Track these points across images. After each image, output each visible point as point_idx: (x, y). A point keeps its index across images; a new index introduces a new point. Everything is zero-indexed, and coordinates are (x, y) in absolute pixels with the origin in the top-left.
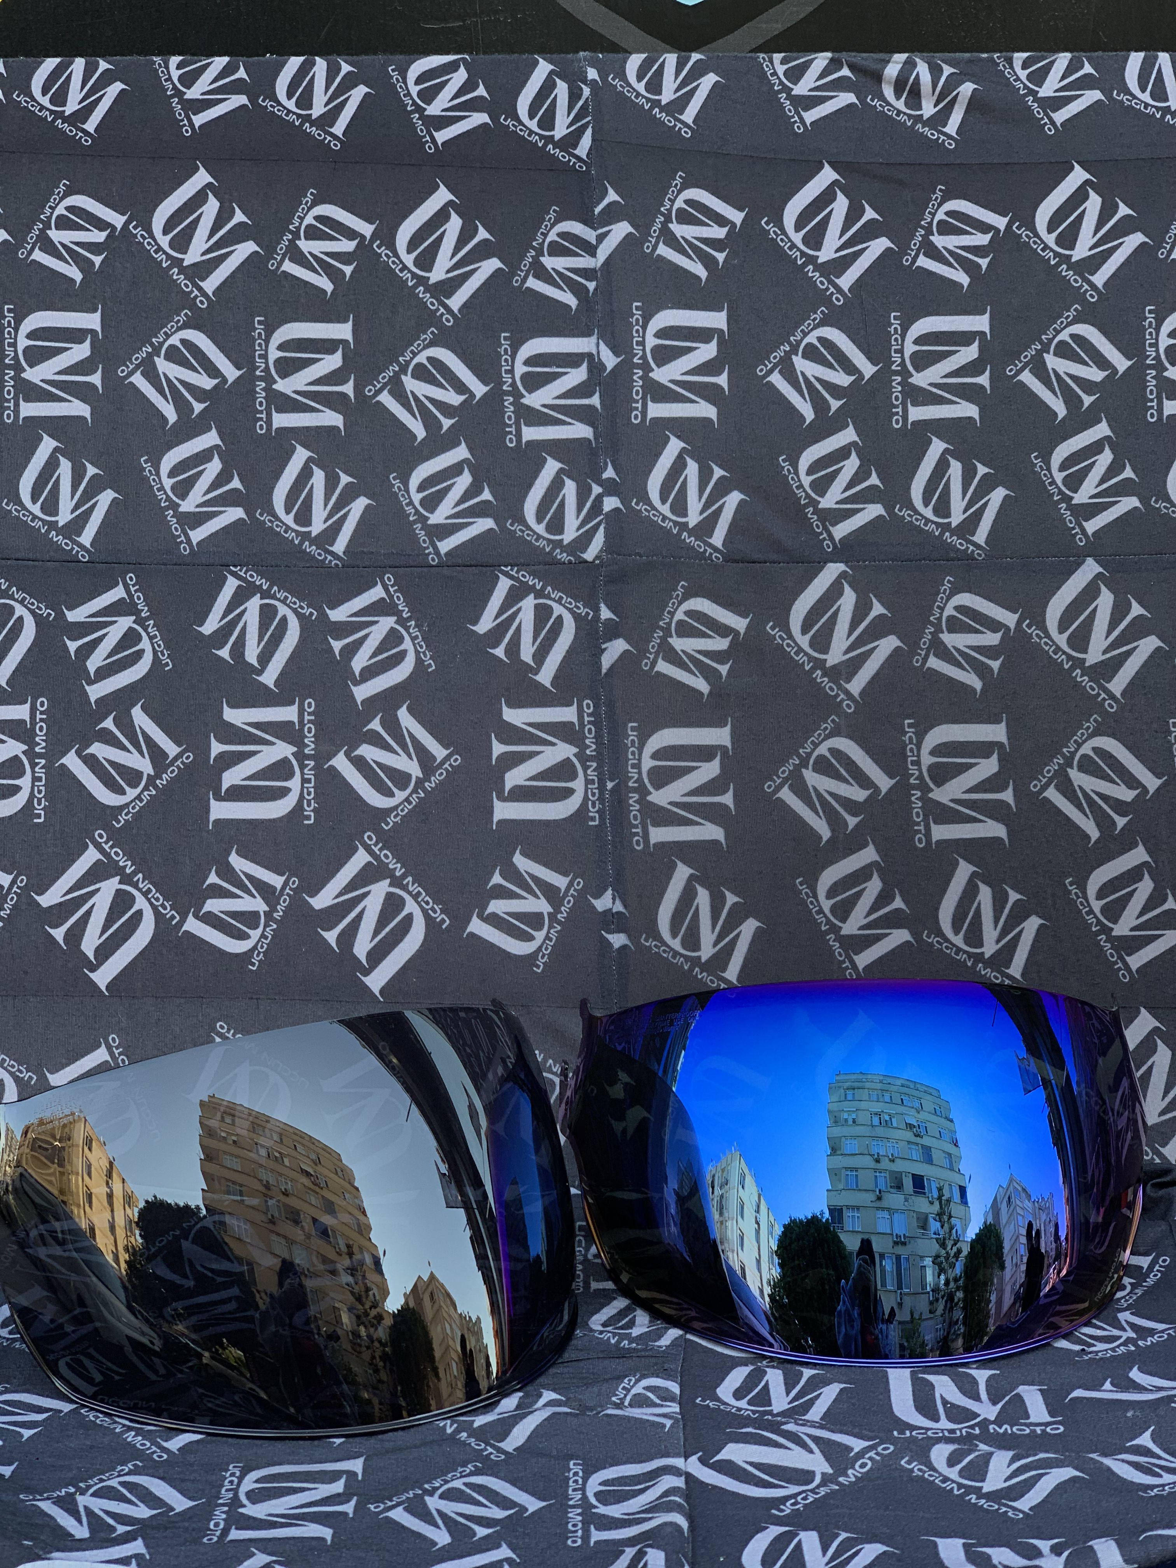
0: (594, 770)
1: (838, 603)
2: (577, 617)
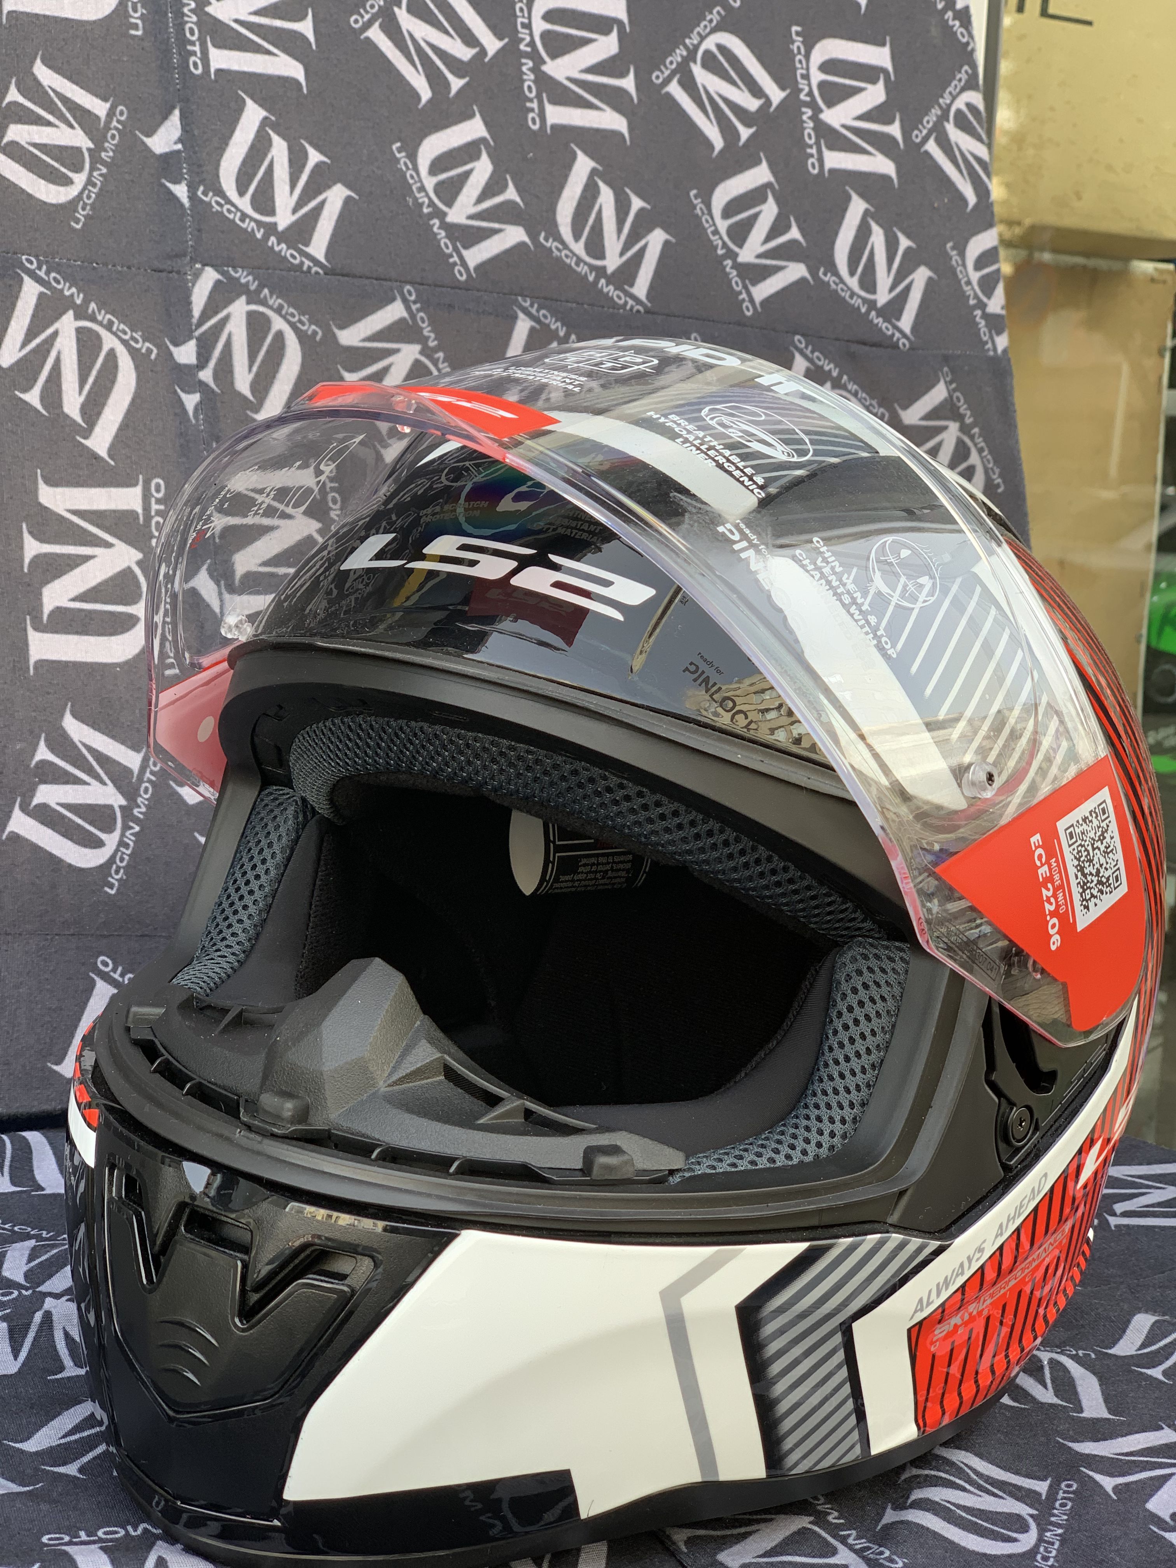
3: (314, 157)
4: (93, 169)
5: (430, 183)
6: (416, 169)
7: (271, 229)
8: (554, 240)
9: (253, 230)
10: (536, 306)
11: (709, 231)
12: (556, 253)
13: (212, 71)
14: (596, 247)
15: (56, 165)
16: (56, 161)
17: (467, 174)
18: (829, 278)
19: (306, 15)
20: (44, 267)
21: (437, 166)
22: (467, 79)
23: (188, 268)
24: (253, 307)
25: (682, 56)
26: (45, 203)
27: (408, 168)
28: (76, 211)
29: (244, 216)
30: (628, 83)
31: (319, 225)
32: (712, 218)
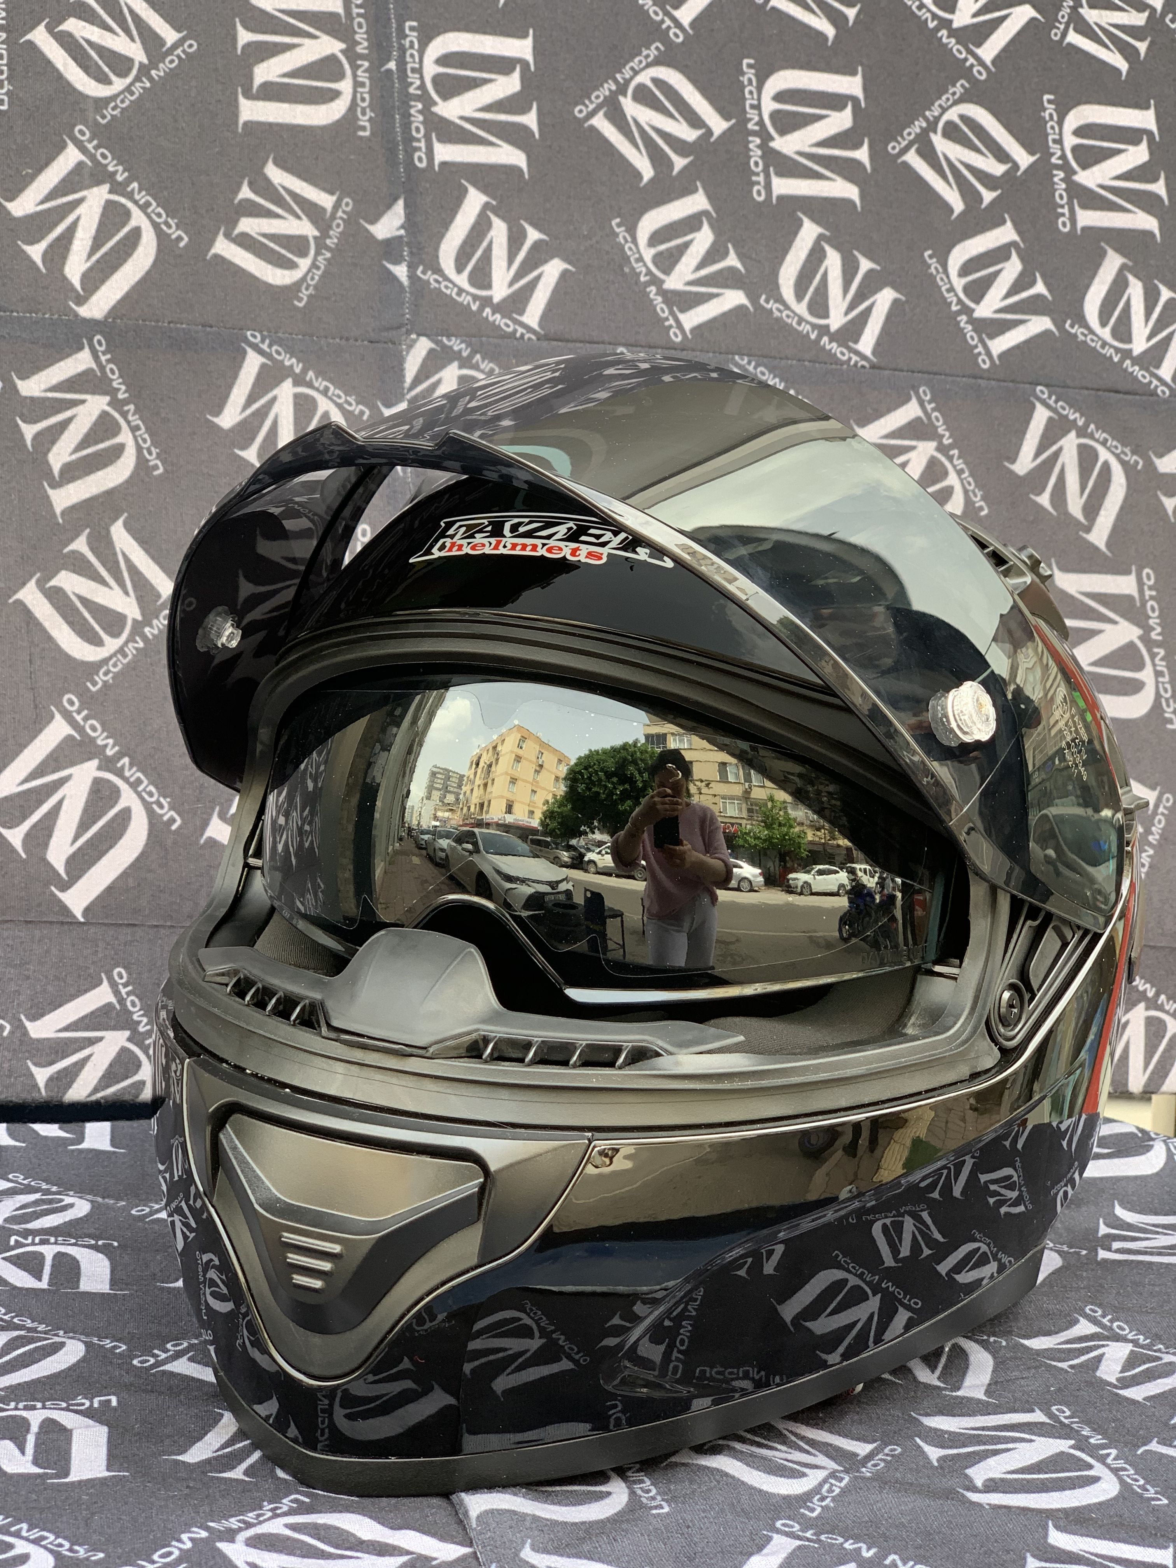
0: (412, 84)
1: (89, 264)
2: (438, 271)
3: (533, 235)
4: (318, 253)
5: (648, 254)
6: (634, 241)
7: (487, 301)
8: (776, 301)
9: (469, 304)
10: (753, 363)
11: (943, 289)
12: (777, 314)
13: (437, 163)
14: (820, 307)
15: (283, 252)
16: (284, 248)
17: (687, 245)
18: (1076, 330)
19: (530, 109)
20: (267, 341)
21: (656, 238)
22: (691, 158)
23: (404, 338)
24: (466, 372)
25: (921, 127)
26: (271, 285)
27: (626, 241)
28: (300, 291)
29: (461, 291)
30: (862, 154)
31: (535, 296)
32: (948, 277)
